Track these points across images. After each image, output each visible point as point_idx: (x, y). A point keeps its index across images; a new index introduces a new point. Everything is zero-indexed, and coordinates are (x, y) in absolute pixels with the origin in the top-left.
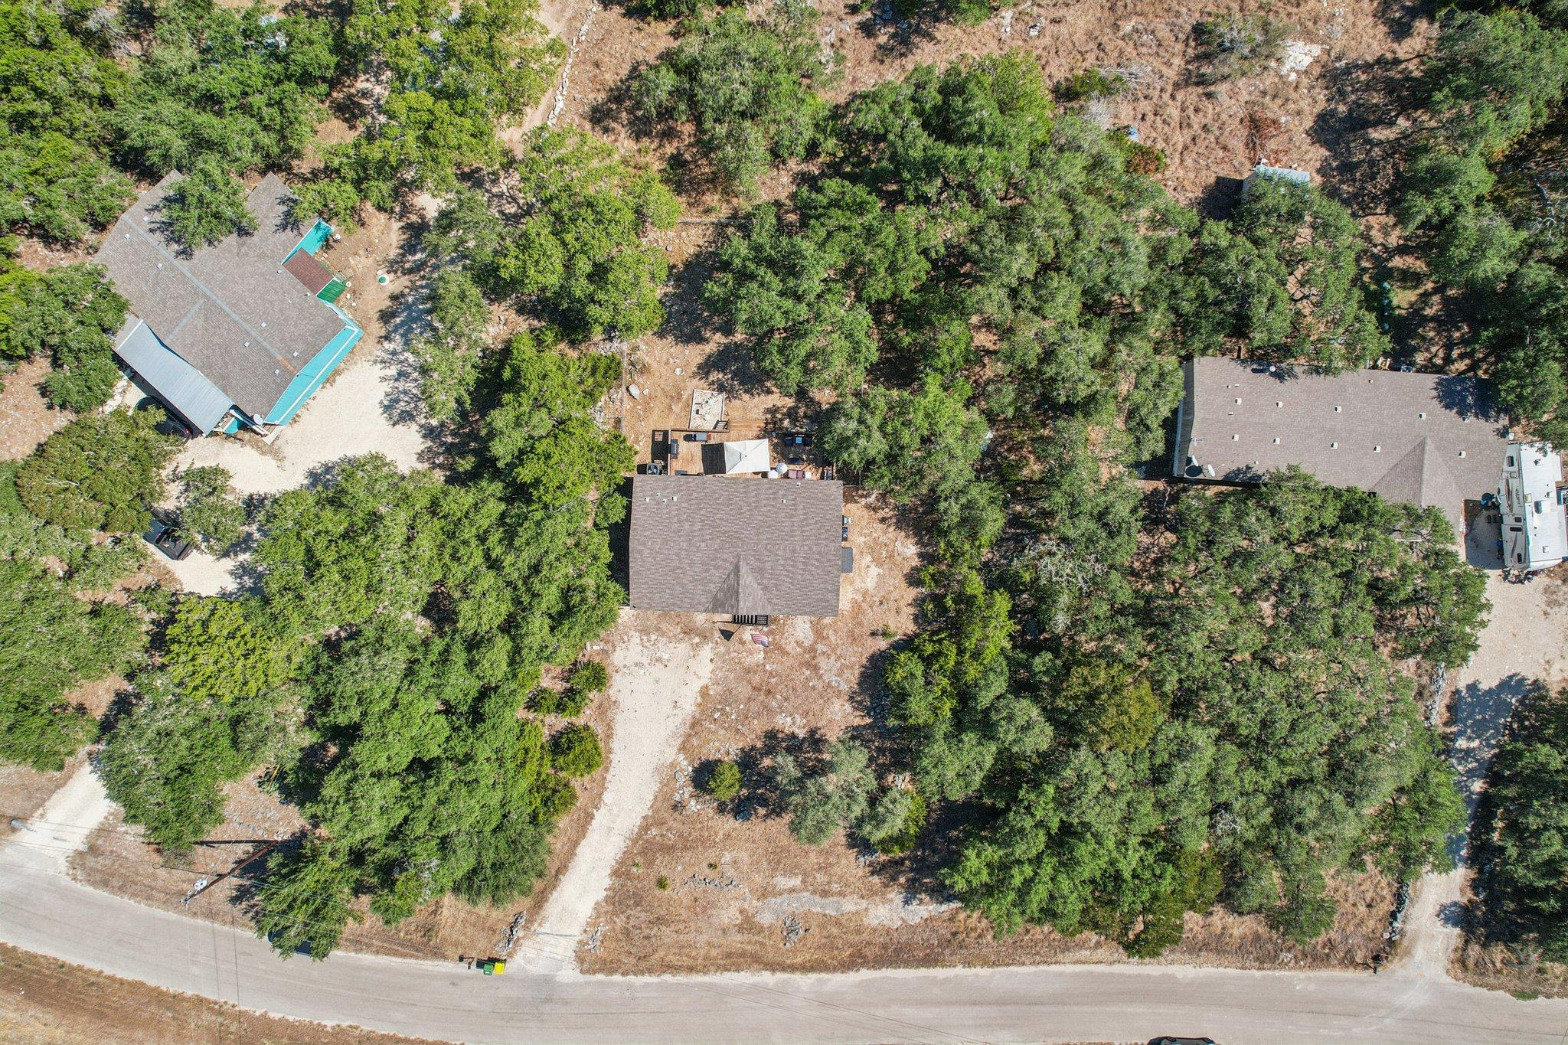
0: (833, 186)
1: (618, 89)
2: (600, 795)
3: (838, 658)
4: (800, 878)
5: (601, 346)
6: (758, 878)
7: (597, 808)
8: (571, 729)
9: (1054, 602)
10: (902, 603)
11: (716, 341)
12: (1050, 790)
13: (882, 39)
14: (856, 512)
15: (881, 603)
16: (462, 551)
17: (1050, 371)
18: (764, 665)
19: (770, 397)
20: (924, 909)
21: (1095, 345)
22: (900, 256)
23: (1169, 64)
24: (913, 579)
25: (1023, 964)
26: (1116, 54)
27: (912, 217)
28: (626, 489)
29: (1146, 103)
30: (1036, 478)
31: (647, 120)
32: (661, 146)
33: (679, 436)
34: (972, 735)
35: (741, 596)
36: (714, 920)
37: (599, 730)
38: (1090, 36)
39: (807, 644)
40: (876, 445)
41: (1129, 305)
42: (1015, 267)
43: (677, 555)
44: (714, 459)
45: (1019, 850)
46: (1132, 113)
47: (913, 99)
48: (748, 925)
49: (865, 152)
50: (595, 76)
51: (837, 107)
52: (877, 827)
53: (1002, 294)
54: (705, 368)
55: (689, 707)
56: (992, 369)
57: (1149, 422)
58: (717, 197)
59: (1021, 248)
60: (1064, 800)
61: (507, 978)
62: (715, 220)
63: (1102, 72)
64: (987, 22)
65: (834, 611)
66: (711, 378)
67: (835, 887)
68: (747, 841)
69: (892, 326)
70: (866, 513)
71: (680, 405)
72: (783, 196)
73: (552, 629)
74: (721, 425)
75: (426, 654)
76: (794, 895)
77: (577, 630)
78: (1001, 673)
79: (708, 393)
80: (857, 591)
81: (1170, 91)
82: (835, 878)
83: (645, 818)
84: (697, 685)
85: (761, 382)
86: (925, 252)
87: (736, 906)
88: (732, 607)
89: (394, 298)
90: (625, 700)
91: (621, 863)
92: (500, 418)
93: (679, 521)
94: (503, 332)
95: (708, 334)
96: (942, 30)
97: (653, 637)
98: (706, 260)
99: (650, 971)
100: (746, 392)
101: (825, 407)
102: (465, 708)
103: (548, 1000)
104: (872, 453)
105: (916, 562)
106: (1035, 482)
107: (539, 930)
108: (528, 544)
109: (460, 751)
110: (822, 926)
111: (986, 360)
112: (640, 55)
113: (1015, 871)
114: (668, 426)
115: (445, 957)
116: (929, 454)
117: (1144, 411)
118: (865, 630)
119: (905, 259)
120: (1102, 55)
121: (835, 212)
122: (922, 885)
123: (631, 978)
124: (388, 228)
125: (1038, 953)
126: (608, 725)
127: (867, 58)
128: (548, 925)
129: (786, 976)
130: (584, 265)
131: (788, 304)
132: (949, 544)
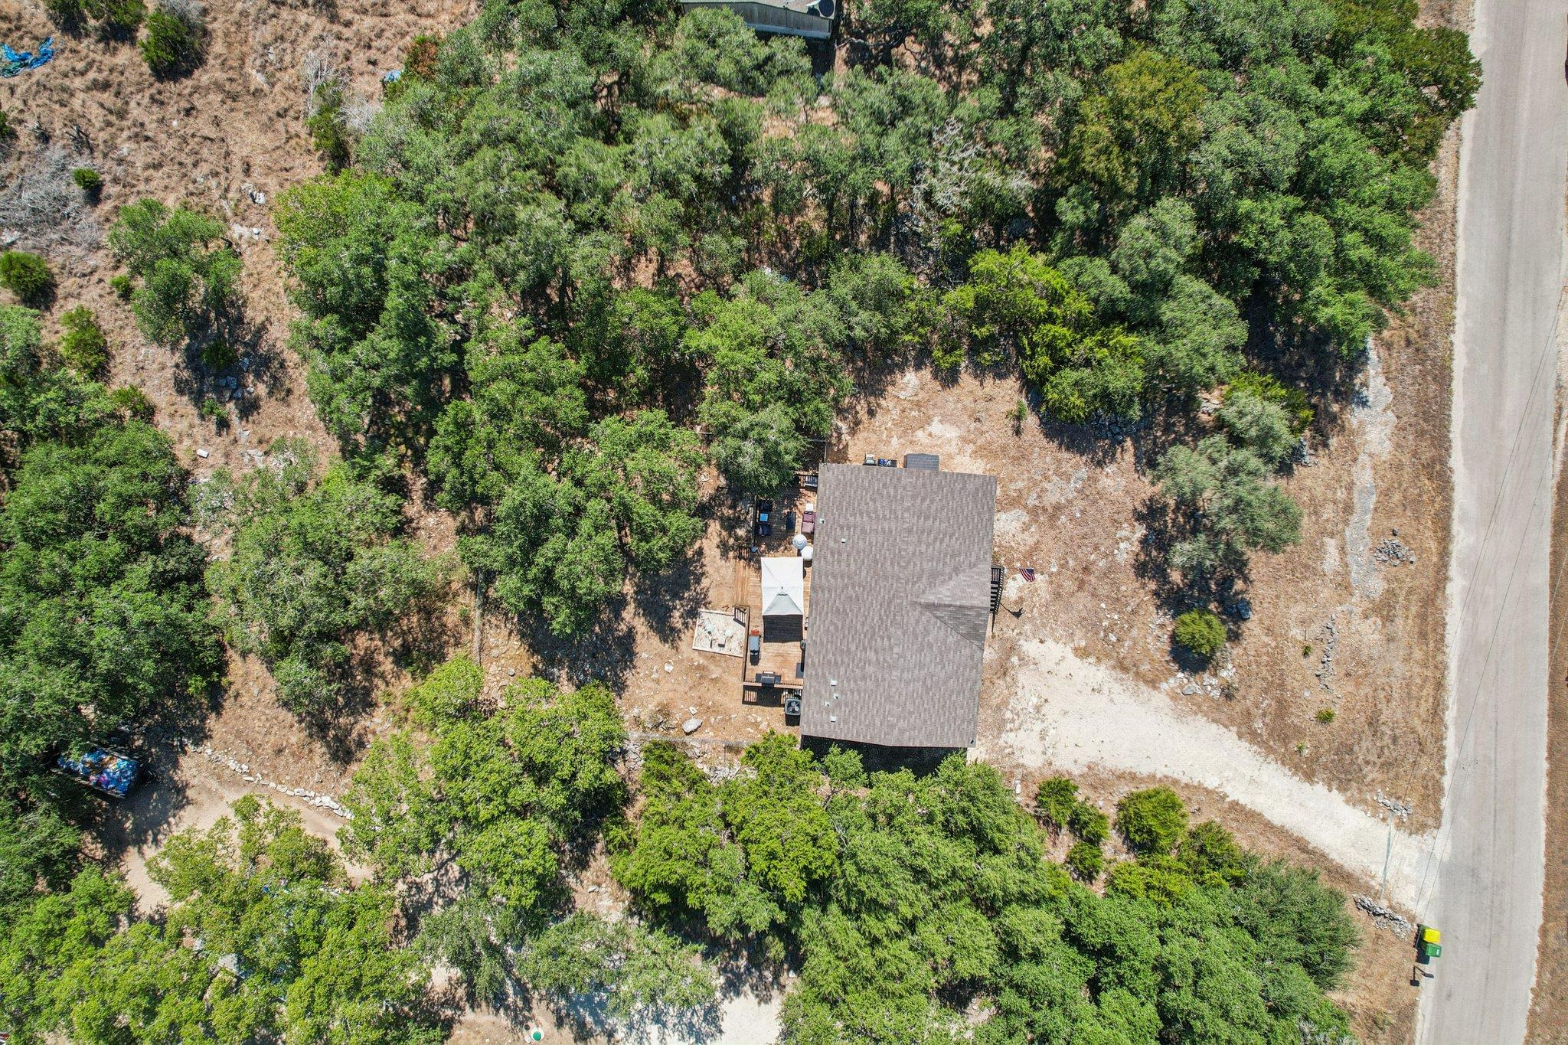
0: (436, 460)
1: (309, 727)
2: (1208, 791)
3: (1047, 478)
4: (1326, 539)
5: (631, 765)
6: (1325, 594)
7: (1224, 797)
8: (1124, 827)
9: (991, 192)
10: (980, 393)
11: (631, 617)
12: (1246, 205)
13: (262, 390)
14: (858, 447)
15: (978, 420)
16: (891, 968)
17: (688, 185)
18: (1051, 575)
19: (706, 551)
20: (1374, 381)
21: (660, 122)
22: (528, 376)
23: (306, 28)
24: (949, 378)
25: (1453, 254)
26: (291, 95)
27: (480, 359)
28: (817, 746)
29: (354, 58)
30: (825, 214)
31: (350, 692)
32: (382, 676)
33: (753, 671)
34: (1164, 307)
35: (965, 603)
36: (1375, 653)
37: (1124, 790)
38: (267, 127)
39: (1026, 518)
40: (777, 417)
41: (610, 87)
42: (549, 223)
43: (908, 683)
44: (783, 628)
45: (1324, 249)
46: (366, 77)
47: (329, 351)
48: (1384, 609)
49: (401, 418)
50: (293, 754)
51: (343, 450)
52: (1277, 439)
53: (584, 245)
54: (667, 633)
55: (1100, 673)
56: (682, 266)
57: (761, 57)
58: (449, 608)
59: (522, 213)
60: (1264, 184)
61: (1444, 922)
62: (478, 612)
63: (313, 112)
64: (246, 256)
65: (988, 483)
66: (679, 626)
67: (1341, 495)
68: (1276, 606)
69: (622, 391)
70: (861, 435)
71: (712, 667)
72: (451, 524)
73: (997, 851)
74: (739, 616)
75: (1019, 1014)
76: (1348, 548)
77: (1001, 820)
78: (1081, 266)
79: (698, 630)
80: (960, 451)
81: (341, 28)
82: (1330, 495)
83: (1240, 736)
84: (1073, 662)
85: (687, 563)
86: (525, 344)
87: (1357, 623)
88: (979, 615)
89: (560, 1023)
90: (1088, 754)
91: (1296, 768)
92: (719, 918)
93: (864, 678)
94: (608, 888)
95: (623, 627)
96: (254, 315)
97: (1008, 715)
98: (530, 625)
99: (1439, 738)
100: (698, 581)
101: (722, 482)
102: (1092, 964)
103: (1474, 873)
104: (786, 423)
105: (926, 373)
106: (831, 216)
107: (1380, 880)
108: (888, 885)
109: (1153, 979)
110: (1390, 513)
111: (671, 273)
112: (268, 697)
113: (1354, 255)
114: (736, 684)
115: (1413, 1004)
116: (791, 347)
117: (747, 62)
118: (1011, 442)
119: (532, 369)
120: (291, 113)
121: (468, 457)
122: (1343, 382)
123: (1448, 763)
124: (471, 1026)
125: (1440, 235)
126: (1119, 777)
127: (284, 410)
128: (1373, 867)
129: (1454, 563)
130: (525, 791)
131: (585, 525)
132: (908, 328)
